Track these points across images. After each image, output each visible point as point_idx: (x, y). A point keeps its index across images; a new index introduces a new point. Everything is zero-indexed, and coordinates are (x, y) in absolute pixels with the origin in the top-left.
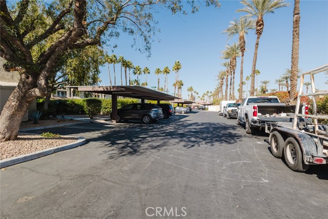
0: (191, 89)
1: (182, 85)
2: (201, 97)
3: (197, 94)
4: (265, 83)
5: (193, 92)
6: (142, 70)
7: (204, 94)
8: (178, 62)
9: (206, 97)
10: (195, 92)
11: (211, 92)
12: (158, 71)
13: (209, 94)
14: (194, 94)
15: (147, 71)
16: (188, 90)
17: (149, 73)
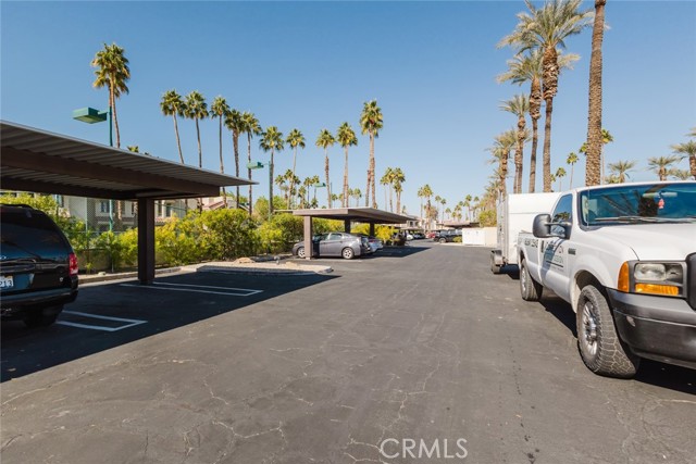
0: (427, 191)
1: (402, 179)
2: (453, 210)
3: (444, 202)
4: (621, 168)
5: (432, 199)
6: (284, 138)
7: (461, 202)
8: (373, 105)
9: (465, 210)
10: (438, 198)
11: (477, 199)
12: (326, 139)
13: (473, 204)
14: (434, 203)
15: (297, 139)
16: (420, 194)
17: (302, 144)
